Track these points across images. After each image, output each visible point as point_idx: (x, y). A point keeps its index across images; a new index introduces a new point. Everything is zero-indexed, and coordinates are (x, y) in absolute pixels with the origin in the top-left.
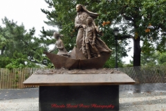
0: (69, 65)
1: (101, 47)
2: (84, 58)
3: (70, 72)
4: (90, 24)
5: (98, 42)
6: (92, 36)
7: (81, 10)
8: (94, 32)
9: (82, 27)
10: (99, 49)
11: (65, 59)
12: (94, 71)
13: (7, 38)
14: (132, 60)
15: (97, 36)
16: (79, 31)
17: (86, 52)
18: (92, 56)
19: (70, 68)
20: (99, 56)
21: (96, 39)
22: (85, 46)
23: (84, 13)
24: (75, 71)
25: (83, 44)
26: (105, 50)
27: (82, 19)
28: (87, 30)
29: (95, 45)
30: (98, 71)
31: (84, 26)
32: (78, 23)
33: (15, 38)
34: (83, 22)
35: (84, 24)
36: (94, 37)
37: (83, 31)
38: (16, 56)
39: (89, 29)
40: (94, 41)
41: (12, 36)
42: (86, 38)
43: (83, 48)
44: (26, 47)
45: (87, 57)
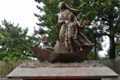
0: (52, 58)
1: (83, 41)
2: (67, 52)
3: (53, 65)
4: (72, 20)
5: (80, 37)
6: (75, 30)
7: (64, 8)
8: (76, 27)
9: (65, 23)
10: (81, 43)
11: (49, 53)
12: (76, 64)
13: (5, 36)
14: (107, 53)
15: (78, 31)
16: (62, 27)
17: (68, 46)
18: (75, 50)
19: (53, 62)
20: (81, 49)
21: (78, 33)
22: (67, 41)
23: (66, 10)
24: (58, 64)
25: (66, 39)
26: (87, 44)
27: (65, 16)
28: (69, 26)
29: (78, 39)
30: (80, 64)
31: (66, 22)
32: (61, 19)
33: (11, 36)
34: (66, 19)
35: (67, 20)
36: (76, 32)
37: (66, 27)
38: (12, 50)
39: (71, 24)
40: (76, 35)
41: (9, 34)
42: (69, 33)
43: (66, 43)
44: (20, 43)
45: (69, 50)
